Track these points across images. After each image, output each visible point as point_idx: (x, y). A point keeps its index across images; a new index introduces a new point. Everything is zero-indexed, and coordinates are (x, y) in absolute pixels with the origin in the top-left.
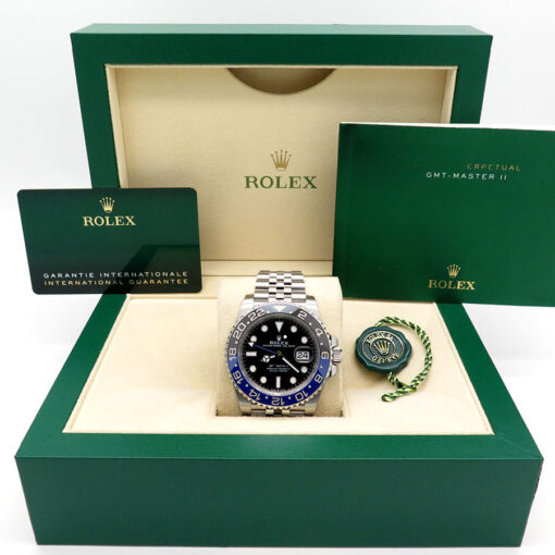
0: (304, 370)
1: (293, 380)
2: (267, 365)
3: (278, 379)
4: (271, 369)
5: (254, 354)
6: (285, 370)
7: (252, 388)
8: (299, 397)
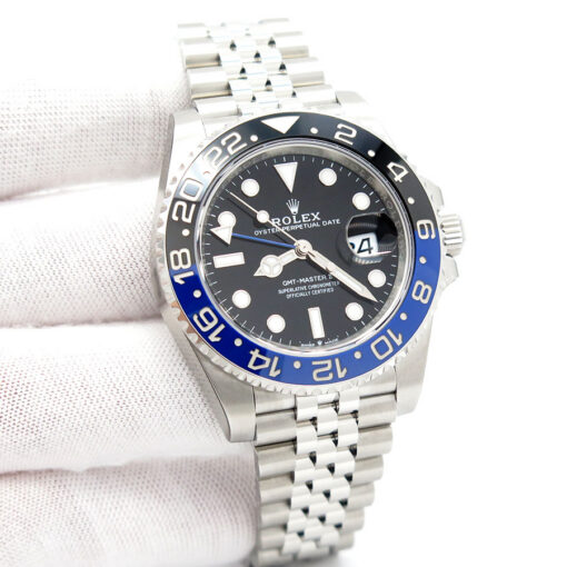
0: (378, 278)
1: (354, 311)
2: (277, 281)
3: (315, 315)
4: (289, 291)
5: (236, 259)
6: (328, 288)
7: (254, 347)
8: (382, 348)
